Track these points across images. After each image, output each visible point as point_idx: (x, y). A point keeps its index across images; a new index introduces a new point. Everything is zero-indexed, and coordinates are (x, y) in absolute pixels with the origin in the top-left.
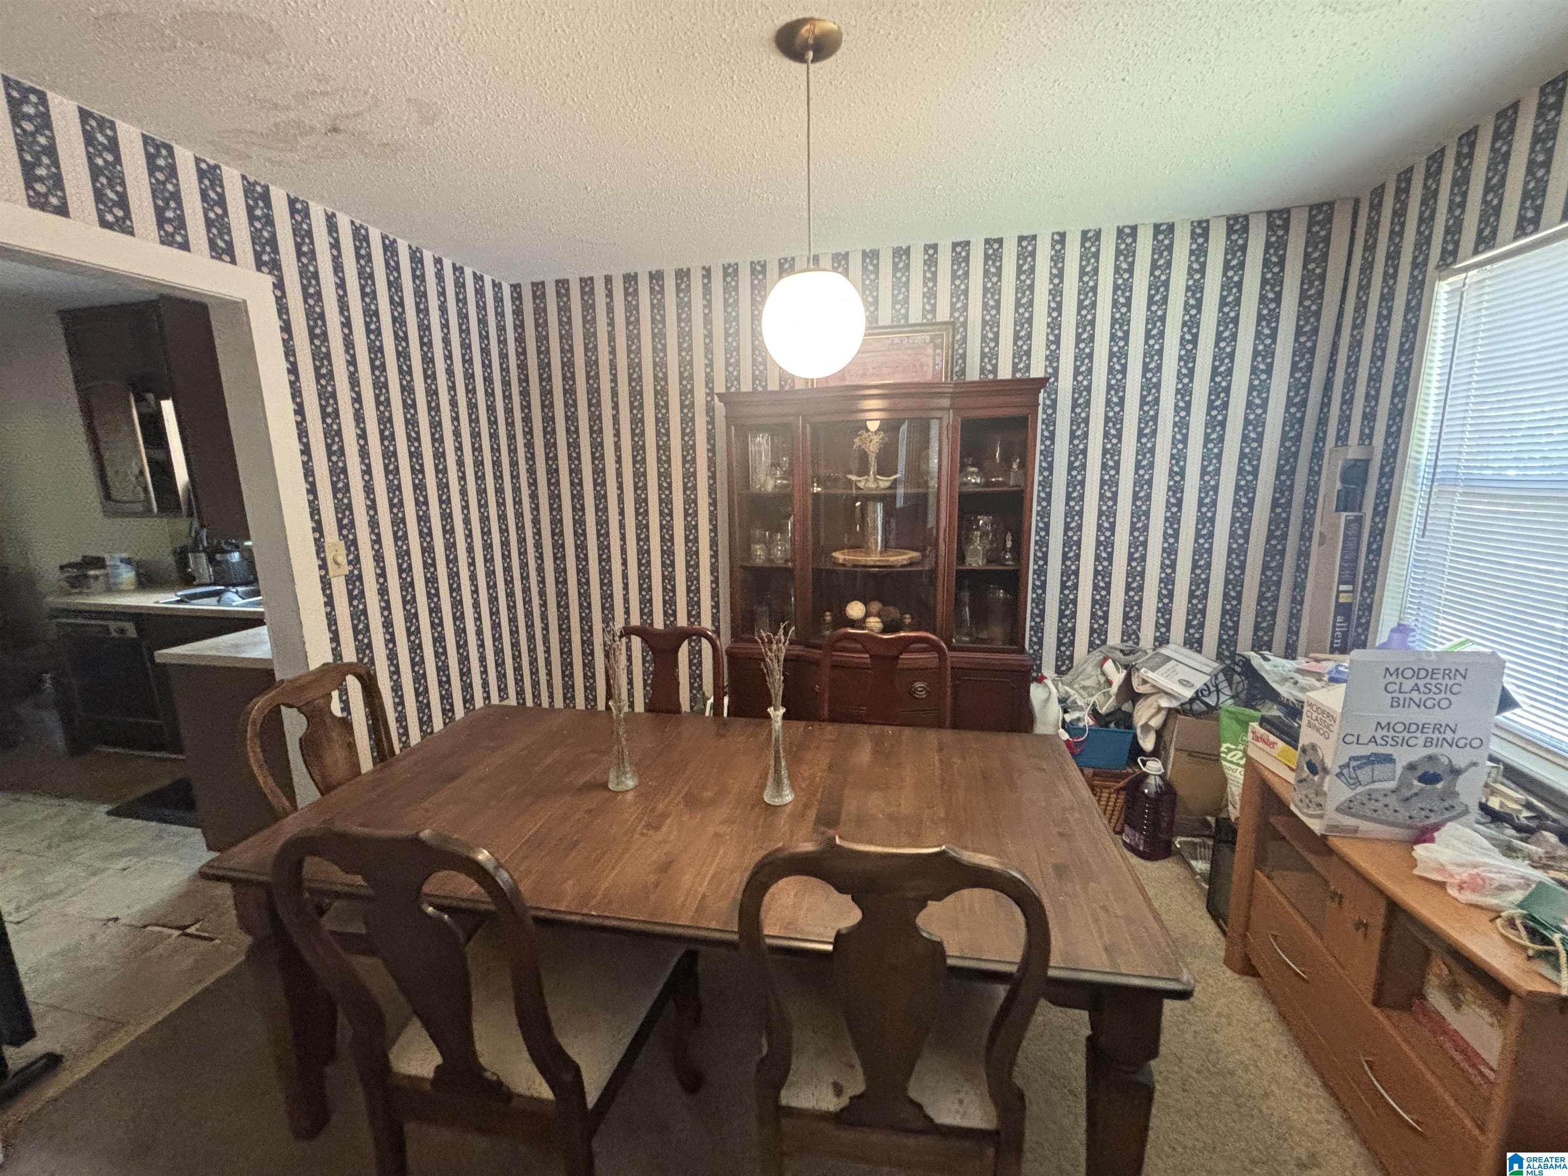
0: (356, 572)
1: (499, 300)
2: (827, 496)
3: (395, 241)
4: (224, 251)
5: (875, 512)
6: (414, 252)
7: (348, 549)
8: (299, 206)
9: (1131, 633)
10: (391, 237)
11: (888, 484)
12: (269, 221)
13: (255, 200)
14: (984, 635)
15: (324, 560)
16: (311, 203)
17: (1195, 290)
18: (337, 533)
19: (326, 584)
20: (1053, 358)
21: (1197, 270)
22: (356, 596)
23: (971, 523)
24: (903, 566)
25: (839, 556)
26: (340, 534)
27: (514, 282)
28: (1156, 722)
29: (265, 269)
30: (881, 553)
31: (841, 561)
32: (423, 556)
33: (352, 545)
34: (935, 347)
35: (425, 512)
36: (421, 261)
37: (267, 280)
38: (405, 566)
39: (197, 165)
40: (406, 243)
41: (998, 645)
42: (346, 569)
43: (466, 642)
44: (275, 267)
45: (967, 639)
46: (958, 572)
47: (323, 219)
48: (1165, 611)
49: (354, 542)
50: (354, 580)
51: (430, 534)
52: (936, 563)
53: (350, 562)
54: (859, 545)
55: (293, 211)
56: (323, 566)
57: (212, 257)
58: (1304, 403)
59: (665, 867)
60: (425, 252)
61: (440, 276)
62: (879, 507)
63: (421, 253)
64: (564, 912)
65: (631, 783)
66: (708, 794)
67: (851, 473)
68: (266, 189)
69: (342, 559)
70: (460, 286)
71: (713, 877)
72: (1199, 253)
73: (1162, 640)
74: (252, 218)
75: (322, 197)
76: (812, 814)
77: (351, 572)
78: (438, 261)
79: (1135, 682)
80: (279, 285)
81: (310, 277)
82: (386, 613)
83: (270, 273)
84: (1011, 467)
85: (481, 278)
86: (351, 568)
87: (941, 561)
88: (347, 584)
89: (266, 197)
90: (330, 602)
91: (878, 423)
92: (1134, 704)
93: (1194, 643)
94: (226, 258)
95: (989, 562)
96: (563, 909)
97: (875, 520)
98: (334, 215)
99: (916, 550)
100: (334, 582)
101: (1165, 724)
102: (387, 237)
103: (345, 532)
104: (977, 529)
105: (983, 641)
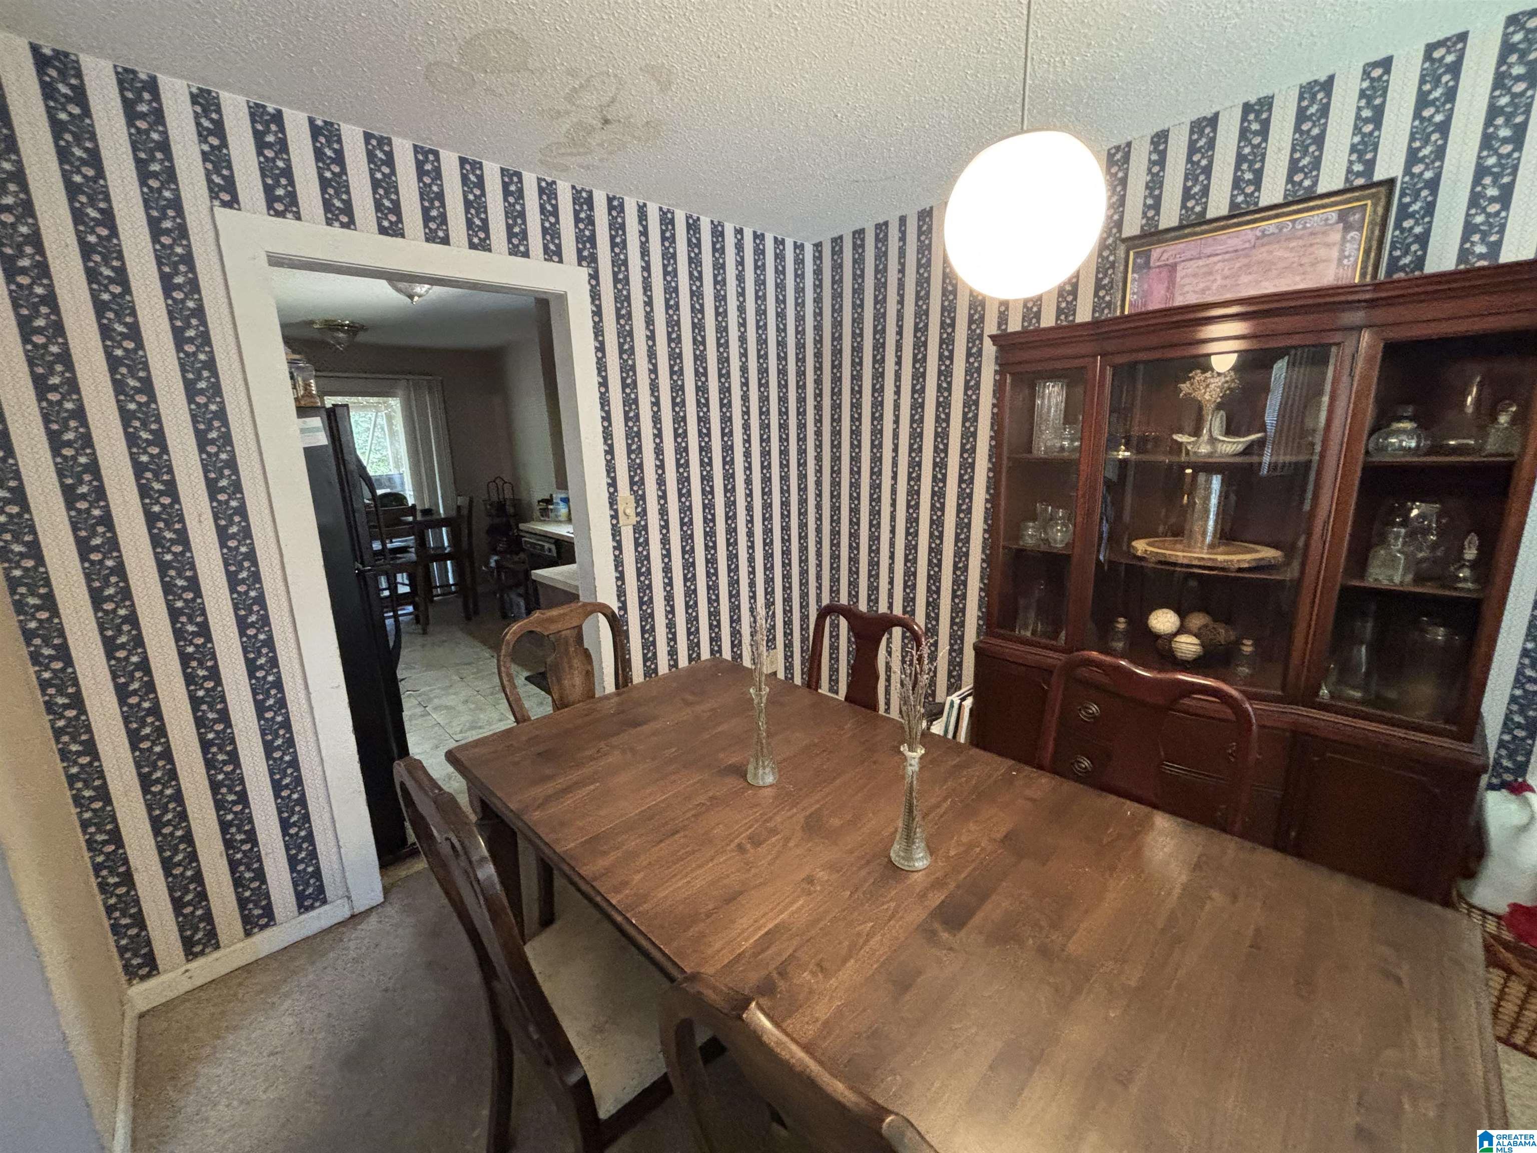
0: (643, 523)
1: (799, 262)
2: (1138, 464)
3: (698, 219)
4: (555, 253)
5: (1208, 489)
6: (716, 227)
7: (637, 502)
8: (615, 203)
10: (695, 216)
11: (1240, 448)
12: (591, 221)
13: (581, 205)
14: (1392, 695)
15: (616, 511)
16: (626, 198)
18: (628, 488)
19: (616, 532)
22: (642, 543)
23: (1392, 512)
24: (1240, 570)
25: (1141, 546)
26: (631, 489)
27: (816, 241)
29: (584, 263)
30: (1212, 546)
31: (1139, 553)
32: (704, 512)
33: (640, 499)
34: (1348, 228)
35: (708, 472)
36: (722, 234)
37: (584, 273)
38: (686, 520)
39: (539, 184)
40: (708, 220)
41: (1420, 716)
42: (634, 519)
43: (738, 592)
44: (593, 259)
45: (1358, 694)
46: (1346, 591)
47: (636, 208)
49: (643, 497)
50: (641, 529)
51: (712, 492)
52: (1302, 572)
53: (637, 514)
54: (1178, 532)
55: (611, 208)
56: (615, 516)
57: (545, 260)
59: (731, 899)
60: (726, 225)
61: (739, 247)
62: (1216, 482)
63: (723, 227)
64: (614, 907)
65: (770, 779)
66: (836, 822)
67: (1180, 431)
68: (590, 193)
69: (631, 511)
70: (759, 252)
71: (767, 933)
74: (577, 220)
75: (631, 191)
76: (936, 899)
77: (639, 522)
78: (739, 232)
80: (595, 276)
81: (620, 264)
82: (666, 560)
83: (588, 266)
84: (1493, 422)
85: (783, 242)
86: (638, 519)
87: (1311, 571)
88: (635, 533)
89: (589, 201)
90: (618, 547)
91: (1235, 356)
94: (556, 258)
95: (1419, 579)
96: (614, 902)
97: (1207, 499)
98: (645, 205)
99: (1276, 547)
100: (624, 530)
102: (691, 216)
103: (635, 488)
104: (1403, 524)
105: (1389, 705)
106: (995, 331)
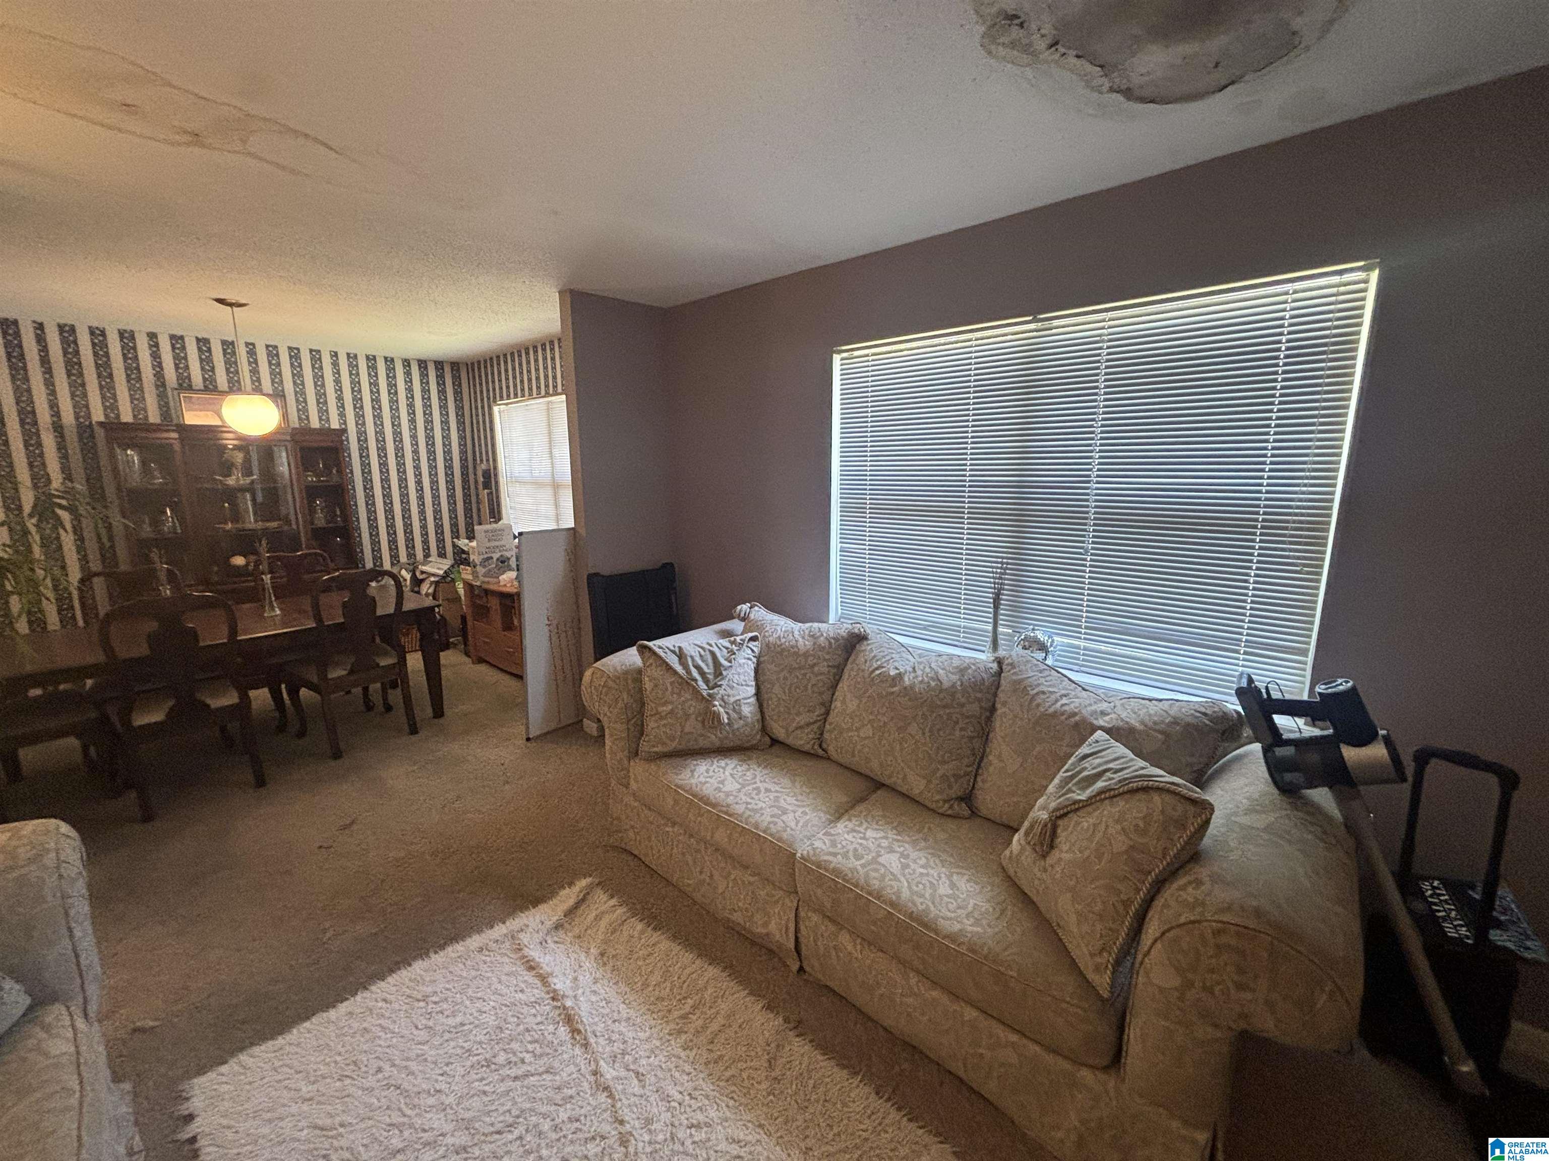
5: (245, 498)
9: (411, 555)
11: (249, 482)
17: (410, 390)
20: (342, 415)
21: (409, 381)
24: (271, 530)
28: (431, 591)
30: (255, 522)
46: (312, 529)
48: (425, 542)
54: (240, 519)
58: (465, 445)
62: (248, 496)
72: (408, 374)
73: (427, 555)
79: (418, 574)
84: (331, 472)
92: (419, 586)
93: (442, 555)
95: (328, 523)
97: (246, 502)
101: (435, 591)
104: (317, 506)
106: (102, 419)
